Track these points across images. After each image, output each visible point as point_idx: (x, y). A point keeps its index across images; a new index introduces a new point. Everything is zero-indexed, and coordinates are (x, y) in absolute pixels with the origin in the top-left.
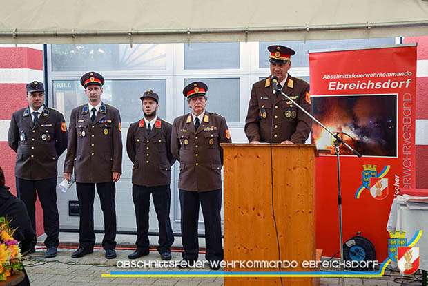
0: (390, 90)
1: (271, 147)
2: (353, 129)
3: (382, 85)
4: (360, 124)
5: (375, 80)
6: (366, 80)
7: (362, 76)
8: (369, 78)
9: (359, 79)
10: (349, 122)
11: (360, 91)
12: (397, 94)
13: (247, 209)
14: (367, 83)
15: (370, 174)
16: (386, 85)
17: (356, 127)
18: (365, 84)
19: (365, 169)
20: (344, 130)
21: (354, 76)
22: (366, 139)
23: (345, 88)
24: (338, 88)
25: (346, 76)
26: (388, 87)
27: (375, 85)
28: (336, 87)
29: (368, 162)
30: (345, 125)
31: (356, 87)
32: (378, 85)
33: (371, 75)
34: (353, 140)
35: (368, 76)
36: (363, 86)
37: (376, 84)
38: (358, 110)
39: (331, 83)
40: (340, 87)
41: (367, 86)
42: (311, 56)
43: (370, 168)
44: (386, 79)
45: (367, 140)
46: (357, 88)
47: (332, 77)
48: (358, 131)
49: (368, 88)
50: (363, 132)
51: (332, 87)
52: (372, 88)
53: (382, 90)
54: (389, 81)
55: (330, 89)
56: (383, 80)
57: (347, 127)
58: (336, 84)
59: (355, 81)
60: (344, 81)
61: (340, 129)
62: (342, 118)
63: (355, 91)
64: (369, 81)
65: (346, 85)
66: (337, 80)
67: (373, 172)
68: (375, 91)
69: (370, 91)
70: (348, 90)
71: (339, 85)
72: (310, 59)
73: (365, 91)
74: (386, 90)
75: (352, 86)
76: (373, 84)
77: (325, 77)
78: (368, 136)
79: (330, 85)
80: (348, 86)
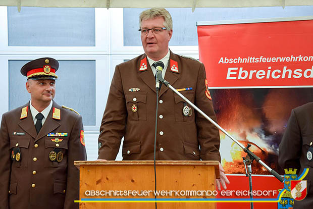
1: (155, 166)
2: (263, 136)
3: (303, 73)
4: (273, 129)
5: (293, 66)
6: (279, 65)
7: (274, 60)
8: (285, 63)
9: (271, 64)
10: (257, 126)
11: (271, 81)
14: (282, 71)
15: (289, 203)
16: (309, 73)
17: (267, 134)
18: (279, 71)
20: (251, 138)
21: (263, 59)
23: (250, 77)
24: (240, 77)
25: (252, 60)
26: (311, 76)
27: (293, 74)
28: (237, 75)
30: (251, 130)
31: (266, 76)
32: (298, 73)
33: (288, 59)
34: (263, 152)
35: (282, 60)
36: (276, 74)
37: (295, 72)
38: (271, 109)
39: (230, 69)
40: (243, 75)
41: (281, 74)
42: (201, 30)
46: (268, 77)
47: (231, 61)
48: (270, 138)
49: (283, 77)
50: (278, 140)
51: (231, 76)
52: (290, 77)
55: (228, 78)
56: (304, 66)
57: (254, 133)
58: (238, 71)
59: (264, 66)
60: (248, 67)
61: (244, 135)
62: (246, 120)
63: (264, 81)
64: (285, 68)
65: (252, 72)
66: (239, 65)
68: (293, 81)
69: (287, 81)
71: (241, 71)
72: (200, 34)
73: (280, 81)
74: (309, 81)
75: (260, 74)
76: (290, 71)
77: (221, 61)
79: (229, 73)
80: (254, 74)
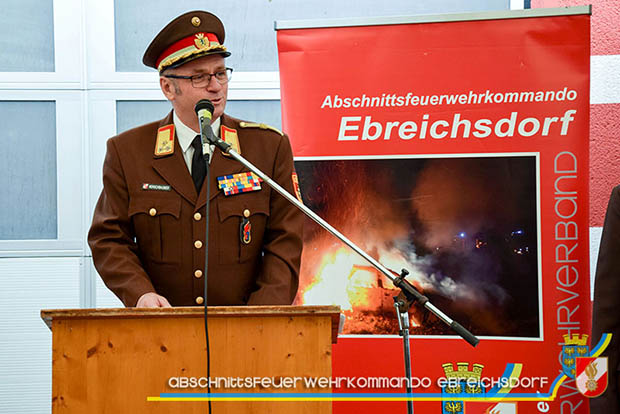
0: (517, 141)
2: (413, 256)
3: (492, 127)
4: (433, 241)
5: (472, 113)
6: (445, 112)
7: (435, 100)
8: (457, 108)
9: (429, 109)
10: (401, 236)
12: (537, 155)
14: (451, 123)
16: (505, 128)
17: (421, 251)
18: (445, 124)
19: (450, 372)
21: (414, 100)
22: (449, 286)
23: (387, 136)
24: (365, 137)
25: (389, 100)
26: (510, 133)
27: (473, 129)
28: (359, 133)
30: (389, 245)
31: (418, 133)
32: (483, 128)
33: (462, 99)
35: (452, 100)
36: (440, 130)
37: (477, 125)
38: (426, 202)
39: (345, 120)
40: (372, 131)
41: (450, 129)
42: (285, 38)
43: (463, 372)
44: (504, 110)
45: (453, 287)
46: (423, 136)
47: (347, 103)
48: (426, 261)
49: (454, 135)
50: (443, 264)
51: (348, 133)
52: (466, 134)
53: (492, 142)
54: (514, 115)
55: (342, 137)
56: (496, 112)
57: (395, 251)
58: (361, 124)
59: (413, 114)
60: (382, 115)
61: (375, 253)
62: (378, 223)
63: (416, 144)
64: (457, 116)
65: (390, 126)
66: (363, 112)
68: (473, 143)
69: (460, 143)
70: (395, 142)
71: (367, 125)
72: (283, 48)
73: (447, 144)
74: (507, 145)
75: (406, 130)
76: (467, 123)
77: (327, 102)
78: (456, 278)
79: (344, 128)
80: (395, 130)
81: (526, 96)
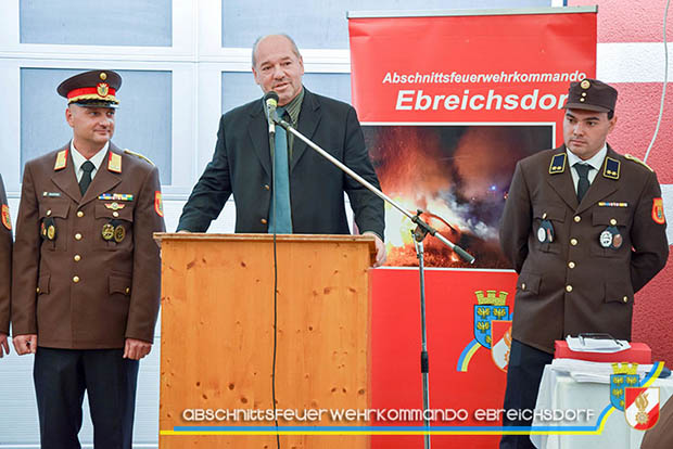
0: (538, 113)
2: (454, 204)
3: (519, 101)
4: (471, 192)
5: (503, 89)
6: (482, 88)
7: (474, 79)
8: (492, 85)
9: (469, 85)
10: (445, 188)
12: (554, 124)
13: (216, 386)
14: (486, 98)
15: (492, 312)
16: (529, 102)
17: (461, 201)
18: (482, 98)
19: (481, 299)
20: (434, 207)
21: (457, 78)
22: (482, 230)
23: (435, 107)
24: (418, 106)
25: (438, 78)
26: (533, 106)
27: (504, 102)
28: (413, 104)
29: (487, 284)
30: (435, 195)
31: (460, 105)
32: (511, 102)
33: (496, 78)
34: (454, 231)
35: (487, 78)
36: (477, 102)
37: (507, 99)
38: (465, 160)
39: (401, 93)
40: (423, 102)
41: (485, 102)
42: (355, 25)
43: (491, 298)
44: (526, 88)
45: (486, 230)
46: (463, 107)
47: (404, 79)
48: (465, 209)
49: (488, 107)
50: (478, 212)
51: (404, 104)
52: (498, 107)
53: (519, 113)
54: (536, 92)
55: (399, 107)
56: (522, 89)
57: (440, 200)
58: (415, 97)
59: (456, 89)
60: (432, 90)
61: (423, 202)
62: (426, 177)
63: (458, 114)
64: (491, 92)
65: (437, 98)
66: (416, 87)
67: (500, 308)
68: (503, 114)
69: (494, 114)
70: (442, 112)
71: (420, 98)
72: (353, 33)
73: (482, 114)
74: (530, 115)
75: (451, 102)
76: (499, 98)
77: (388, 78)
78: (487, 223)
79: (400, 99)
80: (442, 102)
81: (546, 77)
